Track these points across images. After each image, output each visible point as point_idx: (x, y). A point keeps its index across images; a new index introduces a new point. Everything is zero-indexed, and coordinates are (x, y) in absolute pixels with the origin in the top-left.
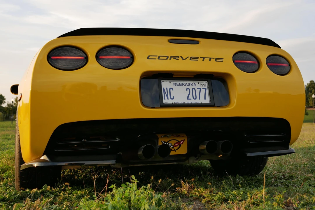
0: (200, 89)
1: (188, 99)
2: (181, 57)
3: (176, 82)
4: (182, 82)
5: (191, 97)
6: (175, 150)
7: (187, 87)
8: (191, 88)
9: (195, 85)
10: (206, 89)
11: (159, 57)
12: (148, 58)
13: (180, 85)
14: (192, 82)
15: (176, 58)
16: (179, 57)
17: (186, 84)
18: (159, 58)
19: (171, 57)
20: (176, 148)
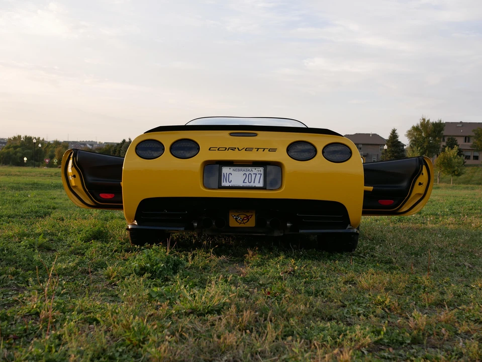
0: (256, 174)
1: (244, 182)
2: (238, 148)
3: (235, 168)
4: (240, 168)
5: (246, 181)
6: (244, 223)
7: (244, 172)
8: (247, 173)
9: (252, 170)
10: (261, 174)
11: (219, 148)
12: (210, 150)
13: (239, 170)
14: (250, 168)
15: (233, 149)
16: (235, 148)
17: (244, 170)
18: (218, 150)
19: (229, 148)
20: (245, 221)
